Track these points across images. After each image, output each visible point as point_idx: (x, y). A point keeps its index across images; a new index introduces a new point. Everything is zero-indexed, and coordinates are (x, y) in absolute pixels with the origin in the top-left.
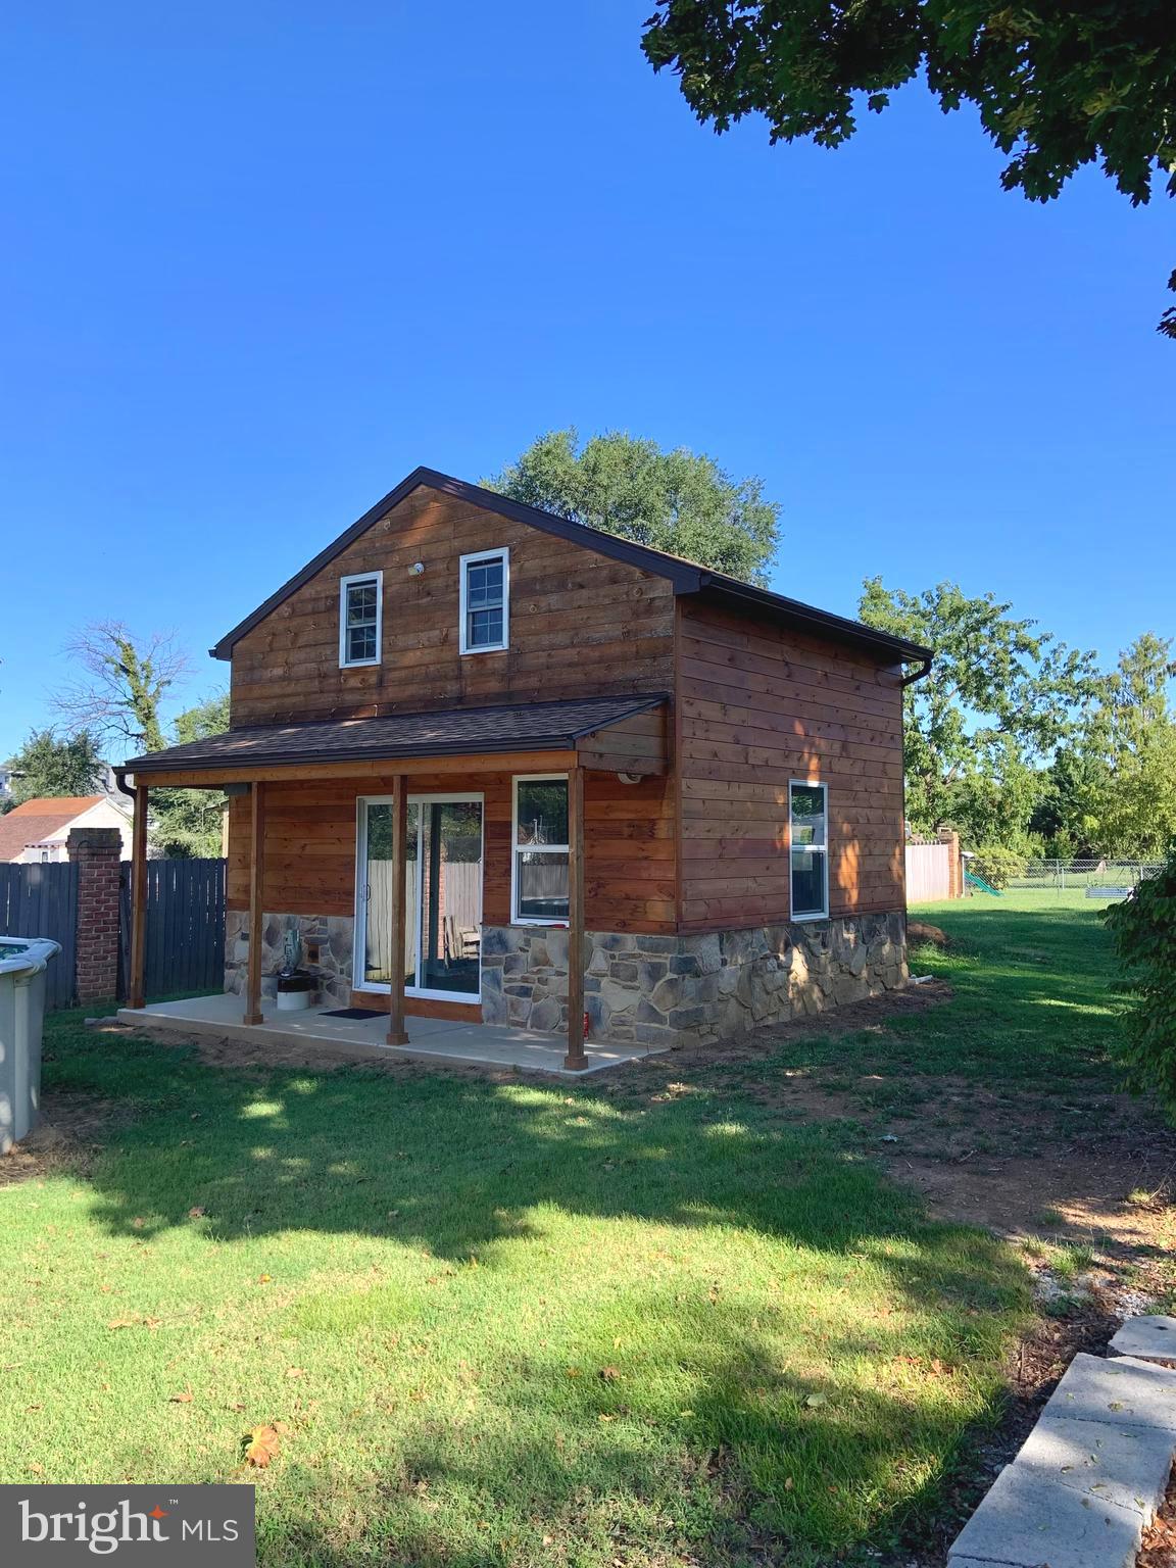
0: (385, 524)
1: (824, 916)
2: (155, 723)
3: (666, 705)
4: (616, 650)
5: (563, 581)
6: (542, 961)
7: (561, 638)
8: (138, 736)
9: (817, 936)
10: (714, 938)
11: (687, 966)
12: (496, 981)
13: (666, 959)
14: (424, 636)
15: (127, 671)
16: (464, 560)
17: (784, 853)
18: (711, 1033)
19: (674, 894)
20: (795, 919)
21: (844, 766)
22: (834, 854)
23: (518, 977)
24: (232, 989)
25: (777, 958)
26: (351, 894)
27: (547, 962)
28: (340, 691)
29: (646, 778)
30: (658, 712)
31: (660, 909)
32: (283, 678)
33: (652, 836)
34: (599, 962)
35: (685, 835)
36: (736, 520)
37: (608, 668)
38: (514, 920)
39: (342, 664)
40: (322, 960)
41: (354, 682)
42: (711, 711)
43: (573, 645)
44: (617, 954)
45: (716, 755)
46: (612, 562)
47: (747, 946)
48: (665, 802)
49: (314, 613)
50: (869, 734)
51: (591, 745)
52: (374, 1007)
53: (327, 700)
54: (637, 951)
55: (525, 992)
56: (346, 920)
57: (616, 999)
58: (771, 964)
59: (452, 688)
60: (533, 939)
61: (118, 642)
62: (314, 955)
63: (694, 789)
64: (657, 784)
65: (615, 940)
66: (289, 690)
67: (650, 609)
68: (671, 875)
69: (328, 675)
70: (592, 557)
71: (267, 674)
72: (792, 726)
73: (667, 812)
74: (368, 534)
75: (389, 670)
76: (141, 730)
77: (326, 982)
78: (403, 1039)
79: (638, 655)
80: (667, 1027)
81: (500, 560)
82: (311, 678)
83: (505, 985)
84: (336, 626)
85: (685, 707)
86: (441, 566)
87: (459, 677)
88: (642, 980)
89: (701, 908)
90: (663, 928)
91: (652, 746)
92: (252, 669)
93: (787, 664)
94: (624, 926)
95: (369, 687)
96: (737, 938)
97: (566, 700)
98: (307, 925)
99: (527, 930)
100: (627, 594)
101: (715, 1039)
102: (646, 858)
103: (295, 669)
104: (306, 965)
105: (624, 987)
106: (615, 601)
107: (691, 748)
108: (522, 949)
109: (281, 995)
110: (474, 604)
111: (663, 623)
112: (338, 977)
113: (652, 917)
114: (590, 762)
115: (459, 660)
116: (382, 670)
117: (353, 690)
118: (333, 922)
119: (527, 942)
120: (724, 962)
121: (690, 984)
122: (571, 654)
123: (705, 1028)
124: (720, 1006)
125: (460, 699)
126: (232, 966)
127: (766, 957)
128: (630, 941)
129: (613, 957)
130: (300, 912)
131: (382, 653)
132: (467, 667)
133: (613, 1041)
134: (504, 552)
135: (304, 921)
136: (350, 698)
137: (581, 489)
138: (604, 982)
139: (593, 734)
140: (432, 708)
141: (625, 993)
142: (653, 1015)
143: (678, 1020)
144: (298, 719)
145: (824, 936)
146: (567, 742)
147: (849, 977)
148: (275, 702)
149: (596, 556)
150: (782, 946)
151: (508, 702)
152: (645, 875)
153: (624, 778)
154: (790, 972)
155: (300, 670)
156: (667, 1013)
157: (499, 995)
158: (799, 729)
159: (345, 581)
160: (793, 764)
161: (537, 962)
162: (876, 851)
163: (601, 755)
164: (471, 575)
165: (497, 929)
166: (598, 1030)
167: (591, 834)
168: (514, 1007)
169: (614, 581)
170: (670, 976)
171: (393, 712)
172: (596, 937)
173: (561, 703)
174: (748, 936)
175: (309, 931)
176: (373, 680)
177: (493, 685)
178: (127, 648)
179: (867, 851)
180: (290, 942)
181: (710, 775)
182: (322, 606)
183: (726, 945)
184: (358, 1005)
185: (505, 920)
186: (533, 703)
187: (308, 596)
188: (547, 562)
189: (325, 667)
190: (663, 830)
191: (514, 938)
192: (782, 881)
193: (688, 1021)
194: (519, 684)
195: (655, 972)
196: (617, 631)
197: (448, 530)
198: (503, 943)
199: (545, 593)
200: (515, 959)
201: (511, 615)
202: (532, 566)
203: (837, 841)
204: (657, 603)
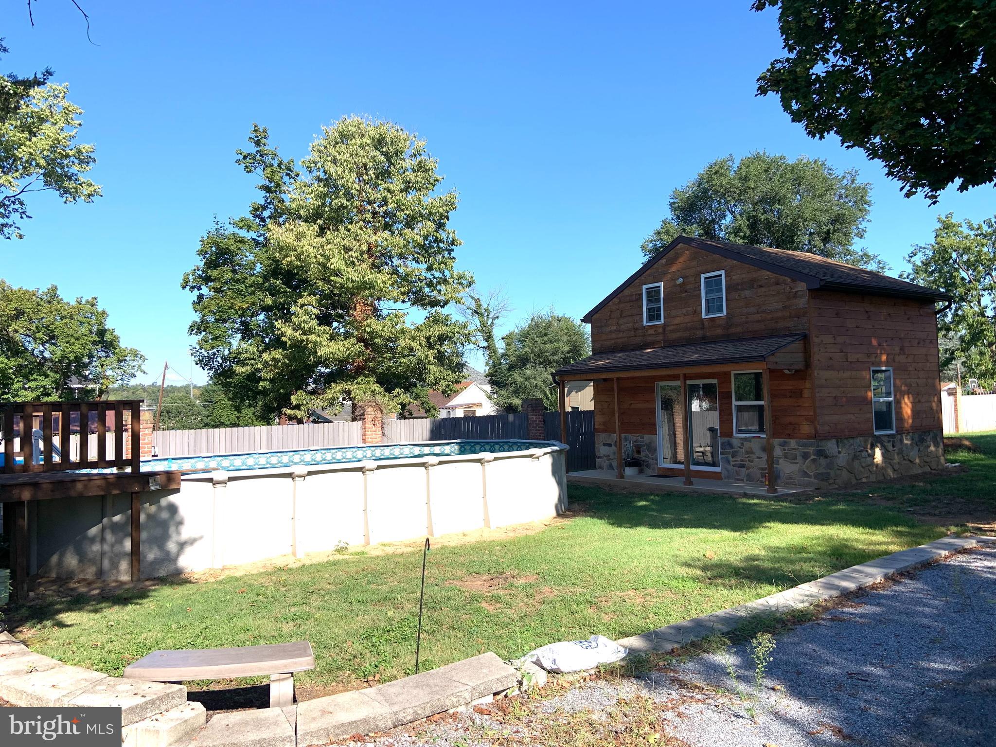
0: (664, 261)
1: (894, 432)
2: (493, 340)
3: (805, 338)
4: (780, 314)
5: (752, 284)
6: (750, 452)
7: (752, 310)
8: (484, 347)
9: (889, 442)
10: (834, 441)
11: (821, 453)
12: (728, 462)
13: (811, 450)
14: (684, 310)
15: (477, 313)
16: (703, 277)
17: (868, 402)
18: (834, 483)
19: (812, 421)
20: (877, 433)
21: (902, 358)
22: (898, 402)
23: (739, 459)
24: (600, 467)
25: (867, 451)
26: (655, 425)
27: (752, 453)
28: (645, 335)
29: (796, 371)
30: (802, 342)
31: (806, 428)
32: (616, 331)
33: (801, 396)
34: (778, 452)
35: (818, 395)
36: (840, 196)
37: (777, 322)
38: (735, 435)
39: (645, 324)
40: (643, 454)
41: (651, 332)
42: (828, 339)
43: (758, 313)
44: (786, 448)
45: (831, 358)
46: (775, 275)
47: (851, 445)
48: (807, 381)
49: (630, 301)
50: (917, 341)
51: (772, 359)
52: (669, 474)
53: (638, 340)
54: (796, 447)
55: (743, 466)
56: (653, 436)
57: (786, 468)
58: (864, 454)
59: (699, 333)
60: (745, 443)
61: (473, 298)
62: (639, 452)
63: (820, 375)
64: (803, 373)
65: (785, 442)
66: (620, 335)
67: (796, 295)
68: (812, 413)
69: (637, 328)
70: (766, 274)
71: (608, 329)
72: (871, 342)
73: (808, 385)
74: (655, 266)
75: (668, 326)
76: (485, 344)
77: (645, 464)
78: (691, 483)
79: (790, 317)
80: (812, 480)
81: (721, 275)
82: (631, 330)
83: (732, 463)
84: (642, 307)
85: (814, 338)
86: (691, 279)
87: (703, 328)
88: (800, 459)
89: (827, 428)
90: (809, 437)
91: (800, 357)
92: (601, 327)
93: (867, 312)
94: (790, 436)
95: (659, 334)
96: (846, 441)
97: (755, 337)
98: (635, 439)
99: (741, 439)
100: (784, 289)
101: (837, 486)
102: (798, 406)
103: (622, 326)
104: (636, 456)
105: (791, 463)
106: (778, 293)
107: (818, 356)
108: (740, 447)
109: (627, 469)
110: (708, 295)
111: (802, 302)
112: (650, 461)
113: (803, 432)
114: (772, 366)
115: (702, 320)
116: (664, 326)
117: (650, 335)
118: (646, 437)
119: (742, 444)
120: (839, 452)
121: (823, 461)
122: (758, 317)
123: (831, 481)
124: (838, 472)
125: (704, 338)
126: (599, 457)
127: (861, 451)
128: (793, 443)
129: (785, 450)
130: (631, 433)
131: (664, 318)
132: (706, 324)
133: (787, 485)
134: (722, 272)
135: (633, 437)
136: (650, 339)
137: (738, 192)
138: (781, 461)
139: (773, 354)
140: (689, 342)
141: (791, 465)
142: (805, 474)
143: (817, 476)
144: (624, 349)
145: (893, 442)
146: (762, 358)
147: (908, 462)
148: (613, 341)
149: (768, 273)
150: (869, 446)
151: (728, 338)
152: (798, 413)
153: (787, 372)
154: (874, 459)
155: (624, 327)
156: (812, 474)
157: (730, 468)
158: (874, 342)
159: (644, 287)
160: (873, 359)
161: (747, 453)
162: (923, 400)
163: (776, 363)
164: (706, 282)
165: (726, 439)
166: (779, 482)
167: (774, 396)
168: (738, 473)
169: (777, 284)
170: (813, 457)
171: (671, 345)
172: (776, 441)
173: (754, 338)
174: (851, 441)
175: (635, 441)
176: (660, 330)
177: (719, 331)
178: (477, 301)
179: (917, 400)
180: (628, 446)
181: (829, 368)
182: (634, 298)
183: (840, 445)
184: (661, 473)
185: (731, 435)
186: (739, 339)
187: (627, 294)
188: (744, 276)
189: (636, 325)
190: (806, 393)
191: (736, 443)
192: (869, 415)
193: (824, 477)
194: (733, 330)
195: (805, 456)
196: (780, 306)
197: (694, 263)
198: (731, 445)
199: (743, 290)
200: (737, 452)
201: (727, 300)
202: (736, 277)
203: (900, 394)
204: (799, 293)
